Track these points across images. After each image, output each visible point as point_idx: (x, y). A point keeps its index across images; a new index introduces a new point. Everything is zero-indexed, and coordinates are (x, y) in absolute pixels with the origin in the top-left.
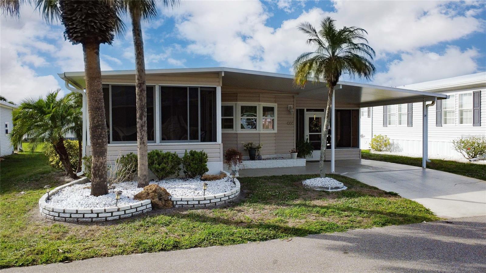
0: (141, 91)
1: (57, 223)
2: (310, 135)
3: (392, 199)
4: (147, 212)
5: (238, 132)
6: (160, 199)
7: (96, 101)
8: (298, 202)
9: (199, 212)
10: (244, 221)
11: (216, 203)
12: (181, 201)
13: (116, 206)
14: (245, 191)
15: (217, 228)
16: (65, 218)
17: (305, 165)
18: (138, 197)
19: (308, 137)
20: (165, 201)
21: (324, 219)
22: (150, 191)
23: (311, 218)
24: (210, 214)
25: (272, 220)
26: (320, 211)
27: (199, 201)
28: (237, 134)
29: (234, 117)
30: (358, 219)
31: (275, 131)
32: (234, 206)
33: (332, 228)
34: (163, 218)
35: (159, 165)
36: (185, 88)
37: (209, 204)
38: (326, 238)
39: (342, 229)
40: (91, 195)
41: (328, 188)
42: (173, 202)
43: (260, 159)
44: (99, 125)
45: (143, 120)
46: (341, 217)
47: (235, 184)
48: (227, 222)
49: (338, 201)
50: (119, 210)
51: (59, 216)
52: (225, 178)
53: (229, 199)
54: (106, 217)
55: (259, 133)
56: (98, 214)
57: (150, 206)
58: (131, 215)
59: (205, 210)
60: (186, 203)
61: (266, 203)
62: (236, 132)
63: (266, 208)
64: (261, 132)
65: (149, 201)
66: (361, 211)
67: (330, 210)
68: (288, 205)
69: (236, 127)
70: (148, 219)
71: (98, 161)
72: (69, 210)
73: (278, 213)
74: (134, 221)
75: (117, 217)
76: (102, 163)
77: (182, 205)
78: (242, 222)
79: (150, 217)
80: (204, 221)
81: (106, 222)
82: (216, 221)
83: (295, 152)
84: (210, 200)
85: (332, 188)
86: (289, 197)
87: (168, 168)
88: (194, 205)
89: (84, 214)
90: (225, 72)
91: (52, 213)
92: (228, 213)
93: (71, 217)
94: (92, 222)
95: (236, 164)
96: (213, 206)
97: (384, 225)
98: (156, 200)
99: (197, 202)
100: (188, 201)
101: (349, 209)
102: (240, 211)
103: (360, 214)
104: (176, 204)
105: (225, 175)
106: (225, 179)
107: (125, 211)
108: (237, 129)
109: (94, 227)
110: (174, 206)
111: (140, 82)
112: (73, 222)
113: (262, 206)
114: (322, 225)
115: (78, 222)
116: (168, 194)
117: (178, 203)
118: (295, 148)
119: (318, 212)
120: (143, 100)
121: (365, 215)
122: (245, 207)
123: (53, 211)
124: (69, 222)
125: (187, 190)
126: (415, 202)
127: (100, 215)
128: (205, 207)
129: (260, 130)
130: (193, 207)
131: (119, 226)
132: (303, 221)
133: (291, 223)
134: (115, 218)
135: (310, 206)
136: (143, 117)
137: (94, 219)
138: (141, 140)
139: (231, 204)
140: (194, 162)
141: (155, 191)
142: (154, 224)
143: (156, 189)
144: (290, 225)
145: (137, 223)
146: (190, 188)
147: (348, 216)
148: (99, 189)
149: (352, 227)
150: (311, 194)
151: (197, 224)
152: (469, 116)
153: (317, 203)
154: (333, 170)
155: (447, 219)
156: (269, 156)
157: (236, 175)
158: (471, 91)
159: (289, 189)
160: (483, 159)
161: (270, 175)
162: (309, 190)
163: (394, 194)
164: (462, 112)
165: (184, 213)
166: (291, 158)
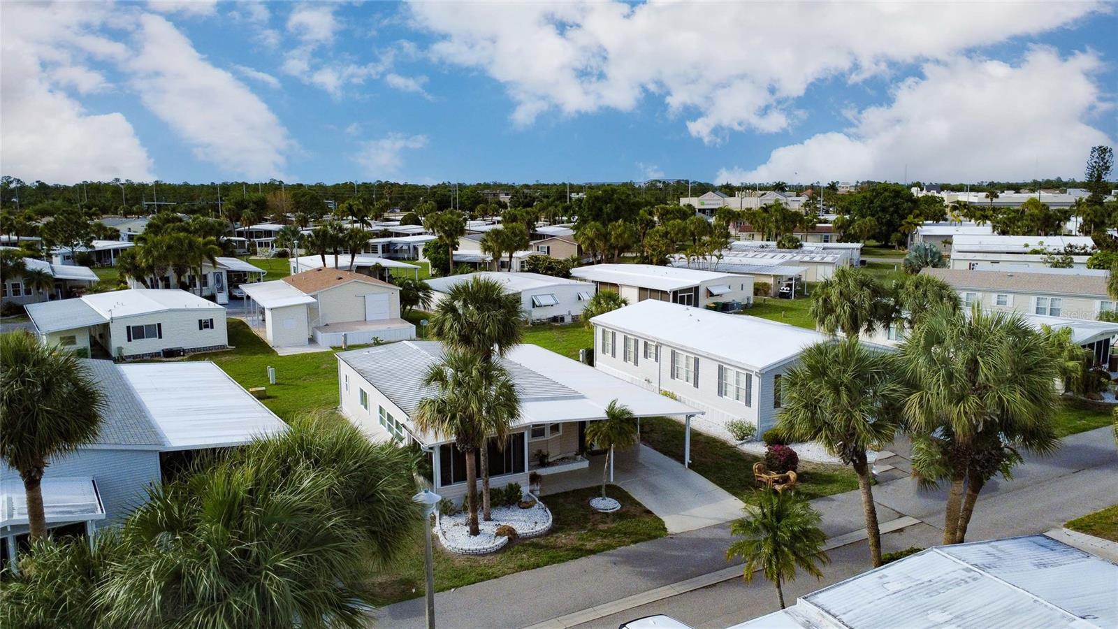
1: (465, 557)
3: (648, 518)
4: (508, 544)
6: (511, 534)
8: (589, 526)
9: (535, 540)
10: (563, 545)
11: (543, 533)
12: (523, 534)
13: (493, 543)
14: (556, 518)
15: (551, 553)
17: (588, 466)
18: (497, 534)
20: (513, 534)
21: (606, 541)
22: (505, 531)
23: (598, 541)
25: (577, 543)
26: (602, 534)
30: (624, 539)
31: (560, 432)
32: (554, 534)
33: (610, 547)
34: (519, 548)
37: (539, 534)
38: (606, 555)
39: (614, 548)
40: (470, 535)
41: (608, 509)
42: (519, 535)
43: (549, 464)
46: (614, 538)
47: (546, 511)
48: (554, 548)
49: (613, 523)
50: (496, 546)
52: (535, 504)
53: (549, 528)
54: (491, 551)
55: (547, 440)
56: (486, 549)
57: (507, 540)
58: (502, 547)
59: (538, 539)
61: (571, 529)
63: (571, 533)
64: (549, 438)
65: (507, 537)
66: (625, 534)
67: (608, 533)
68: (584, 529)
71: (474, 515)
73: (579, 538)
74: (506, 551)
77: (524, 536)
78: (561, 546)
79: (512, 548)
80: (541, 548)
81: (491, 553)
82: (547, 547)
83: (578, 453)
84: (539, 532)
85: (610, 509)
86: (583, 521)
88: (530, 536)
89: (479, 550)
92: (552, 540)
93: (473, 553)
94: (484, 555)
95: (537, 485)
96: (540, 536)
97: (637, 542)
98: (510, 536)
99: (532, 534)
100: (526, 534)
101: (620, 531)
102: (558, 538)
104: (521, 536)
105: (534, 500)
106: (536, 506)
109: (488, 557)
113: (569, 532)
114: (603, 546)
116: (513, 529)
118: (578, 450)
119: (602, 536)
121: (628, 535)
122: (560, 534)
124: (474, 556)
125: (519, 522)
126: (660, 519)
127: (488, 550)
128: (536, 536)
129: (548, 435)
130: (530, 538)
131: (502, 556)
132: (594, 543)
133: (589, 546)
134: (496, 550)
135: (597, 531)
137: (486, 553)
139: (551, 532)
140: (513, 493)
142: (517, 552)
143: (508, 529)
144: (588, 547)
145: (509, 553)
147: (618, 537)
148: (475, 532)
149: (620, 546)
150: (598, 517)
151: (538, 551)
152: (743, 393)
153: (602, 527)
154: (612, 480)
155: (672, 535)
156: (555, 459)
157: (538, 493)
158: (745, 372)
159: (581, 512)
160: (748, 442)
161: (563, 491)
162: (595, 512)
163: (649, 512)
164: (738, 389)
165: (527, 542)
166: (575, 460)
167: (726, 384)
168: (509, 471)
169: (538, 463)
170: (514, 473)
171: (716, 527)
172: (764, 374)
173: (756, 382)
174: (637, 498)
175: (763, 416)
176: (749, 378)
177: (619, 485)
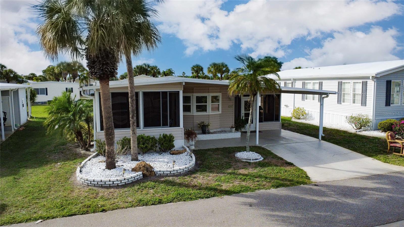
0: (132, 101)
1: (90, 187)
2: (245, 113)
3: (288, 168)
4: (140, 179)
5: (194, 114)
6: (147, 171)
7: (108, 113)
8: (230, 171)
9: (171, 178)
10: (197, 185)
11: (180, 172)
12: (160, 171)
13: (123, 177)
14: (199, 162)
15: (182, 190)
16: (95, 184)
17: (240, 137)
18: (134, 170)
19: (244, 115)
20: (150, 172)
21: (244, 184)
22: (141, 166)
23: (236, 183)
24: (178, 180)
25: (213, 184)
26: (242, 178)
27: (170, 172)
28: (193, 115)
29: (191, 104)
30: (264, 183)
31: (220, 112)
32: (191, 174)
33: (247, 189)
34: (150, 183)
35: (144, 145)
36: (159, 93)
37: (177, 173)
38: (243, 196)
39: (253, 190)
40: (106, 169)
41: (250, 160)
42: (155, 172)
43: (209, 133)
44: (110, 127)
45: (134, 119)
46: (254, 182)
47: (192, 158)
48: (187, 186)
49: (254, 170)
50: (125, 179)
51: (91, 183)
52: (185, 152)
53: (188, 169)
54: (118, 184)
55: (209, 115)
56: (113, 182)
57: (142, 175)
58: (131, 181)
59: (174, 177)
60: (163, 173)
61: (211, 172)
62: (192, 114)
63: (210, 175)
64: (210, 114)
65: (141, 173)
66: (266, 178)
67: (248, 177)
68: (224, 173)
69: (193, 110)
70: (142, 184)
71: (109, 149)
72: (96, 180)
73: (217, 180)
74: (134, 186)
75: (124, 184)
76: (112, 150)
77: (160, 174)
78: (196, 186)
79: (143, 183)
80: (174, 186)
81: (118, 187)
82: (180, 185)
83: (233, 128)
84: (177, 171)
85: (253, 160)
86: (225, 167)
87: (149, 147)
88: (167, 174)
89: (105, 182)
90: (185, 82)
91: (87, 182)
92: (187, 179)
93: (98, 184)
94: (110, 187)
95: (192, 140)
96: (178, 175)
97: (277, 187)
98: (145, 172)
99: (169, 172)
100: (164, 172)
101: (260, 176)
102: (195, 178)
103: (266, 179)
104: (157, 174)
105: (185, 150)
107: (128, 180)
108: (194, 112)
109: (112, 190)
110: (155, 175)
111: (132, 95)
112: (99, 187)
113: (208, 174)
114: (241, 188)
115: (102, 187)
116: (151, 167)
117: (158, 173)
118: (234, 124)
119: (241, 179)
120: (134, 106)
121: (269, 180)
122: (197, 175)
123: (87, 180)
124: (97, 187)
125: (162, 163)
126: (302, 170)
127: (114, 183)
128: (174, 175)
129: (209, 112)
130: (167, 175)
131: (126, 189)
132: (231, 185)
134: (123, 184)
135: (237, 174)
136: (134, 117)
137: (111, 185)
138: (133, 132)
139: (190, 172)
140: (166, 142)
141: (144, 167)
142: (146, 187)
143: (145, 165)
144: (224, 188)
145: (136, 187)
146: (164, 162)
147: (258, 181)
148: (111, 165)
149: (259, 189)
150: (239, 164)
151: (170, 187)
152: (359, 98)
153: (242, 171)
154: (257, 143)
155: (316, 183)
156: (215, 130)
157: (193, 148)
158: (361, 81)
159: (226, 160)
160: (365, 130)
161: (215, 148)
162: (239, 161)
163: (291, 164)
164: (354, 95)
165: (162, 179)
166: (231, 132)
167: (344, 94)
168: (165, 124)
169: (201, 132)
170: (170, 126)
171: (362, 178)
172: (377, 78)
173: (371, 85)
174: (279, 155)
175: (377, 112)
176: (365, 85)
177: (263, 146)
